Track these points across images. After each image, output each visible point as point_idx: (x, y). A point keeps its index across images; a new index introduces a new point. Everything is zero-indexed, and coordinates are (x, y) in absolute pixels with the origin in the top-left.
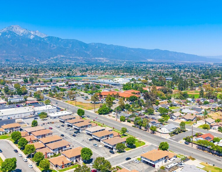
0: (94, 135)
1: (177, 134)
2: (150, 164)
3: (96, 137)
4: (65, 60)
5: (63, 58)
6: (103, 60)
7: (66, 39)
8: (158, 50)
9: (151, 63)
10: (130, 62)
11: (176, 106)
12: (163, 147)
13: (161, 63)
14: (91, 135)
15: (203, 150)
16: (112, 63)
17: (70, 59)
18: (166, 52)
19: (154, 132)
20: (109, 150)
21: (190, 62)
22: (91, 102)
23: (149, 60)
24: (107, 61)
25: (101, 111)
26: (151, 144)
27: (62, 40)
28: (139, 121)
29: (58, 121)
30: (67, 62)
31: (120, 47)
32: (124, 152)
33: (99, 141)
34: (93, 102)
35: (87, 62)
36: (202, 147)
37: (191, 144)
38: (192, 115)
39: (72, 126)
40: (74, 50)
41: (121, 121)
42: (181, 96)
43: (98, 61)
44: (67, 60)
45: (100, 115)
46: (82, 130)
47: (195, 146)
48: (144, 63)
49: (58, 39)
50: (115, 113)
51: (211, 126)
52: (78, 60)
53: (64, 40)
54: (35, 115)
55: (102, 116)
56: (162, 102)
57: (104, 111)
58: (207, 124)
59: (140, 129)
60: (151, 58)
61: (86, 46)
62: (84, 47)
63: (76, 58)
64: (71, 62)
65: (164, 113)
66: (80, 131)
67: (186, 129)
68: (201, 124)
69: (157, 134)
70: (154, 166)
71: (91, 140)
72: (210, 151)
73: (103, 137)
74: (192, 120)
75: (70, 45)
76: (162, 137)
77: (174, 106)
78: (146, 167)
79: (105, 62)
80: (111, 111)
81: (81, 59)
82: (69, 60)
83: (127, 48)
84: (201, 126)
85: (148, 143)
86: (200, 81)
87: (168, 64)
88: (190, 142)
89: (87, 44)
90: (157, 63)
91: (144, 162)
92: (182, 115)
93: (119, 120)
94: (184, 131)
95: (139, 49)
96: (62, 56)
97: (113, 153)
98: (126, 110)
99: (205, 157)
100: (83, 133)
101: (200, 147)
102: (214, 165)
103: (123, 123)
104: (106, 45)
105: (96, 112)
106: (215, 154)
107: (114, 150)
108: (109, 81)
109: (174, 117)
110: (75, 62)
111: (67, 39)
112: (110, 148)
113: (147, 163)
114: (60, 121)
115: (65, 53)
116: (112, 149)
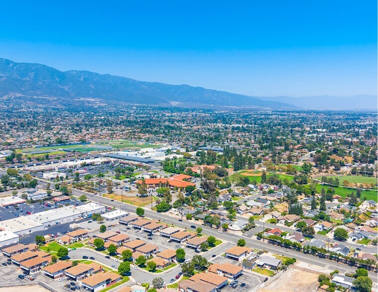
0: (172, 237)
1: (248, 230)
2: (234, 259)
3: (176, 238)
4: (25, 102)
5: (20, 99)
6: (96, 102)
7: (23, 63)
8: (188, 86)
9: (179, 110)
10: (144, 107)
11: (238, 196)
12: (241, 244)
13: (193, 110)
14: (169, 237)
15: (273, 244)
16: (112, 109)
17: (33, 100)
18: (200, 90)
19: (225, 229)
20: (194, 250)
21: (237, 107)
22: (137, 195)
23: (174, 104)
24: (103, 105)
25: (160, 209)
26: (227, 242)
27: (15, 64)
28: (210, 219)
29: (118, 223)
30: (29, 107)
31: (123, 79)
32: (207, 250)
33: (179, 242)
34: (139, 195)
35: (65, 105)
36: (272, 241)
37: (262, 239)
38: (258, 208)
39: (140, 229)
40: (40, 83)
41: (187, 219)
42: (242, 181)
43: (86, 104)
44: (28, 102)
45: (160, 213)
46: (154, 232)
47: (266, 241)
48: (167, 109)
49: (8, 62)
50: (176, 209)
51: (278, 220)
52: (49, 102)
53: (20, 64)
54: (85, 217)
55: (162, 213)
56: (222, 192)
57: (163, 209)
58: (274, 217)
59: (211, 227)
60: (176, 100)
61: (63, 76)
62: (57, 79)
63: (45, 99)
64: (36, 107)
65: (229, 207)
66: (153, 233)
67: (256, 225)
68: (268, 219)
69: (229, 232)
70: (238, 260)
71: (170, 242)
72: (279, 244)
73: (183, 239)
74: (259, 214)
75: (32, 75)
76: (235, 234)
77: (236, 196)
78: (232, 261)
79: (99, 107)
80: (170, 208)
81: (54, 100)
82: (32, 103)
83: (135, 81)
84: (268, 220)
85: (225, 242)
87: (205, 111)
88: (261, 238)
89: (64, 73)
90: (187, 110)
91: (229, 257)
92: (248, 208)
93: (184, 218)
94: (254, 227)
95: (155, 84)
96: (18, 95)
97: (198, 252)
98: (186, 205)
99: (276, 250)
100: (156, 235)
101: (271, 241)
102: (283, 255)
103: (189, 221)
104: (97, 75)
105: (152, 209)
106: (283, 247)
107: (198, 250)
108: (136, 155)
109: (240, 211)
110: (44, 106)
111: (25, 63)
112: (193, 248)
113: (231, 258)
114: (120, 223)
115: (23, 89)
116: (196, 249)
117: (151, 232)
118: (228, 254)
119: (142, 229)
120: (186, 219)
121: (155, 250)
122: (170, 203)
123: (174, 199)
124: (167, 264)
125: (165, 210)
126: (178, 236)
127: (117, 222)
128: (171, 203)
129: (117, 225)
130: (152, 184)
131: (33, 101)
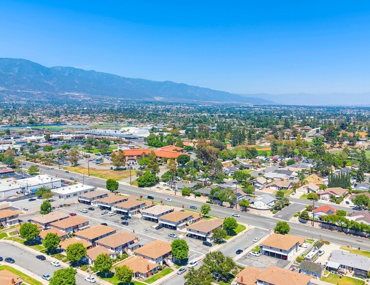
0: (162, 220)
1: (280, 209)
2: (279, 256)
3: (169, 222)
4: (8, 95)
5: (3, 92)
6: (80, 96)
7: (7, 58)
8: (171, 82)
9: (162, 103)
10: (128, 101)
11: (248, 168)
13: (177, 104)
14: (157, 221)
15: (331, 229)
16: (96, 102)
17: (17, 93)
18: (183, 86)
19: (245, 208)
20: (201, 242)
21: (219, 102)
22: (112, 168)
23: (158, 99)
24: (88, 99)
25: (143, 182)
26: (254, 227)
29: (77, 202)
30: (11, 100)
31: (108, 75)
32: (223, 242)
33: (175, 228)
34: (115, 167)
35: (49, 99)
36: (327, 225)
37: (309, 222)
38: (283, 180)
39: (110, 209)
40: (24, 78)
41: (183, 195)
42: (249, 153)
43: (71, 98)
44: (11, 96)
45: (142, 188)
46: (132, 214)
47: (317, 225)
48: (151, 103)
50: (166, 183)
51: (319, 195)
52: (33, 95)
53: (4, 59)
54: (26, 194)
55: (146, 188)
56: (225, 164)
57: (147, 182)
58: (310, 192)
59: (222, 205)
60: (160, 95)
61: (47, 71)
62: (42, 74)
63: (30, 93)
64: (19, 100)
65: (240, 178)
66: (130, 215)
67: (290, 202)
68: (302, 193)
69: (252, 211)
70: (285, 258)
71: (158, 228)
72: (342, 229)
73: (180, 223)
74: (287, 188)
75: (16, 70)
76: (262, 215)
77: (245, 168)
78: (274, 260)
79: (83, 101)
80: (158, 181)
81: (38, 94)
82: (15, 96)
83: (119, 77)
84: (304, 196)
85: (249, 227)
86: (256, 131)
87: (188, 105)
88: (308, 220)
89: (48, 68)
90: (171, 104)
91: (267, 253)
92: (269, 181)
93: (179, 194)
94: (287, 205)
95: (140, 80)
97: (209, 245)
98: (179, 178)
99: (341, 239)
100: (135, 218)
101: (324, 225)
102: (359, 249)
103: (187, 197)
104: (82, 71)
105: (132, 183)
106: (350, 233)
107: (208, 240)
108: (116, 132)
109: (258, 185)
110: (27, 99)
112: (199, 238)
113: (272, 255)
114: (79, 201)
115: (6, 83)
116: (204, 239)
117: (127, 214)
118: (267, 247)
119: (114, 209)
120: (181, 195)
121: (132, 243)
122: (157, 175)
123: (163, 170)
124: (155, 269)
125: (149, 183)
126: (172, 219)
127: (75, 200)
128: (159, 175)
129: (74, 204)
130: (132, 156)
131: (16, 95)
